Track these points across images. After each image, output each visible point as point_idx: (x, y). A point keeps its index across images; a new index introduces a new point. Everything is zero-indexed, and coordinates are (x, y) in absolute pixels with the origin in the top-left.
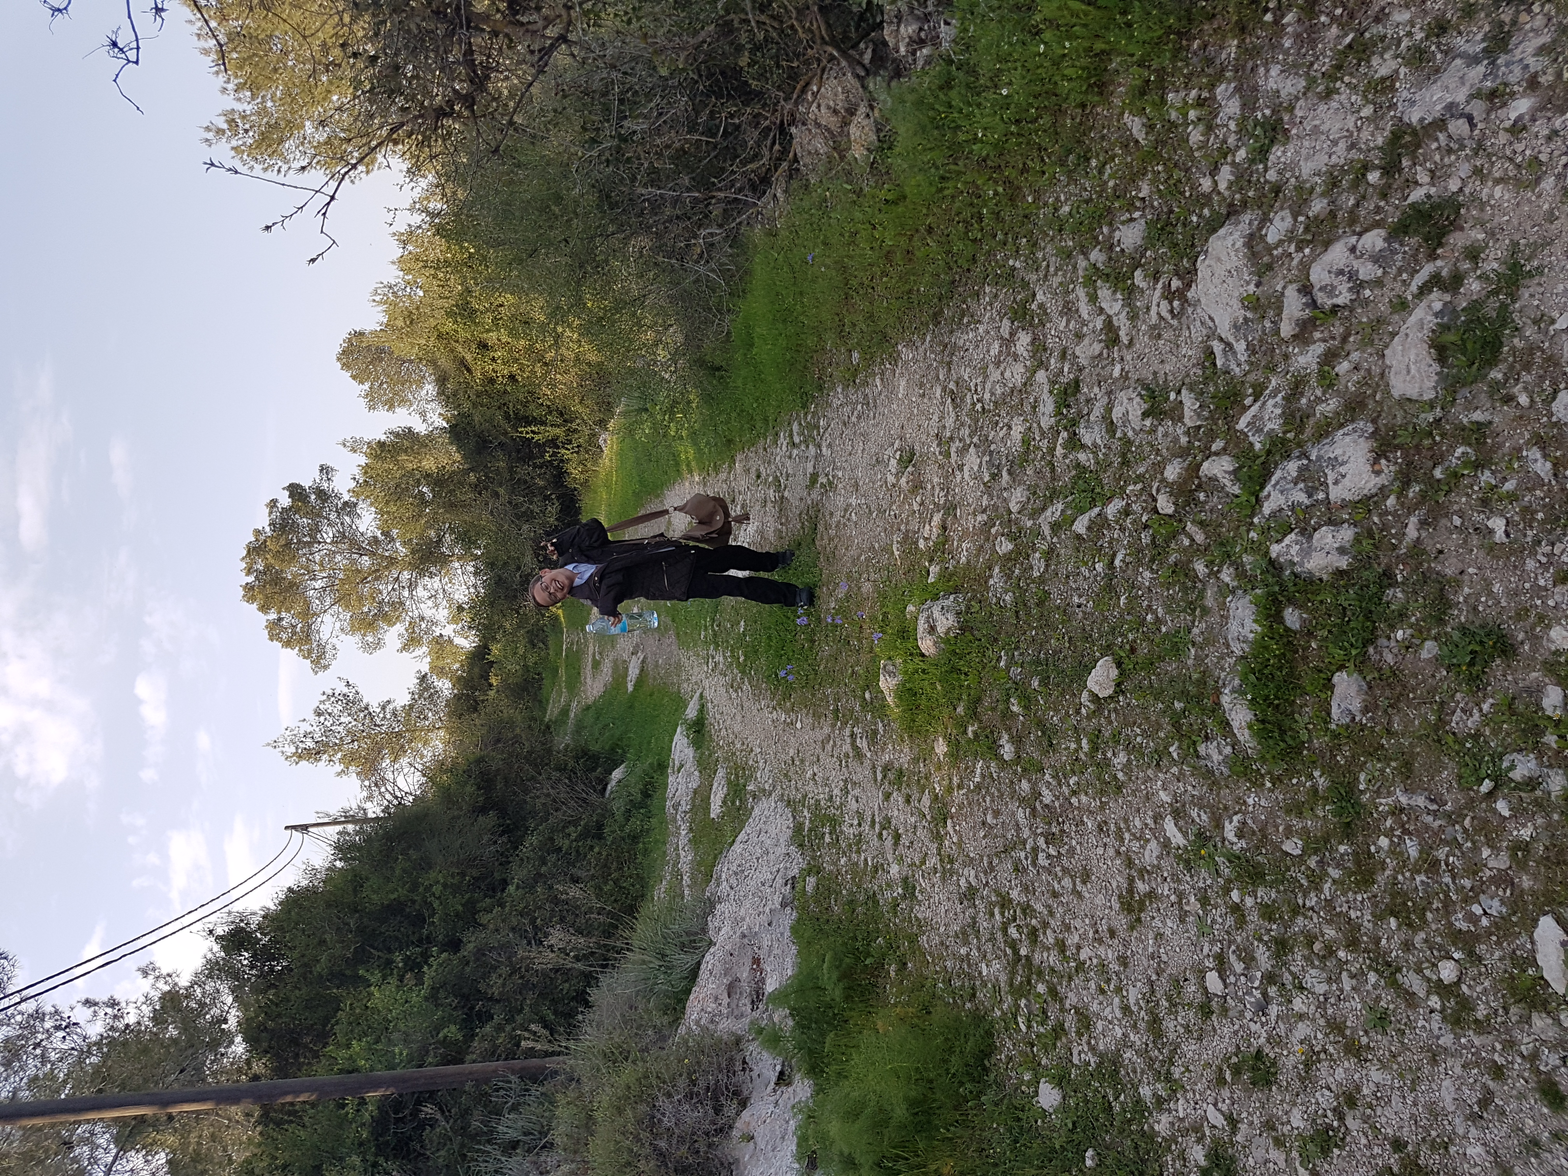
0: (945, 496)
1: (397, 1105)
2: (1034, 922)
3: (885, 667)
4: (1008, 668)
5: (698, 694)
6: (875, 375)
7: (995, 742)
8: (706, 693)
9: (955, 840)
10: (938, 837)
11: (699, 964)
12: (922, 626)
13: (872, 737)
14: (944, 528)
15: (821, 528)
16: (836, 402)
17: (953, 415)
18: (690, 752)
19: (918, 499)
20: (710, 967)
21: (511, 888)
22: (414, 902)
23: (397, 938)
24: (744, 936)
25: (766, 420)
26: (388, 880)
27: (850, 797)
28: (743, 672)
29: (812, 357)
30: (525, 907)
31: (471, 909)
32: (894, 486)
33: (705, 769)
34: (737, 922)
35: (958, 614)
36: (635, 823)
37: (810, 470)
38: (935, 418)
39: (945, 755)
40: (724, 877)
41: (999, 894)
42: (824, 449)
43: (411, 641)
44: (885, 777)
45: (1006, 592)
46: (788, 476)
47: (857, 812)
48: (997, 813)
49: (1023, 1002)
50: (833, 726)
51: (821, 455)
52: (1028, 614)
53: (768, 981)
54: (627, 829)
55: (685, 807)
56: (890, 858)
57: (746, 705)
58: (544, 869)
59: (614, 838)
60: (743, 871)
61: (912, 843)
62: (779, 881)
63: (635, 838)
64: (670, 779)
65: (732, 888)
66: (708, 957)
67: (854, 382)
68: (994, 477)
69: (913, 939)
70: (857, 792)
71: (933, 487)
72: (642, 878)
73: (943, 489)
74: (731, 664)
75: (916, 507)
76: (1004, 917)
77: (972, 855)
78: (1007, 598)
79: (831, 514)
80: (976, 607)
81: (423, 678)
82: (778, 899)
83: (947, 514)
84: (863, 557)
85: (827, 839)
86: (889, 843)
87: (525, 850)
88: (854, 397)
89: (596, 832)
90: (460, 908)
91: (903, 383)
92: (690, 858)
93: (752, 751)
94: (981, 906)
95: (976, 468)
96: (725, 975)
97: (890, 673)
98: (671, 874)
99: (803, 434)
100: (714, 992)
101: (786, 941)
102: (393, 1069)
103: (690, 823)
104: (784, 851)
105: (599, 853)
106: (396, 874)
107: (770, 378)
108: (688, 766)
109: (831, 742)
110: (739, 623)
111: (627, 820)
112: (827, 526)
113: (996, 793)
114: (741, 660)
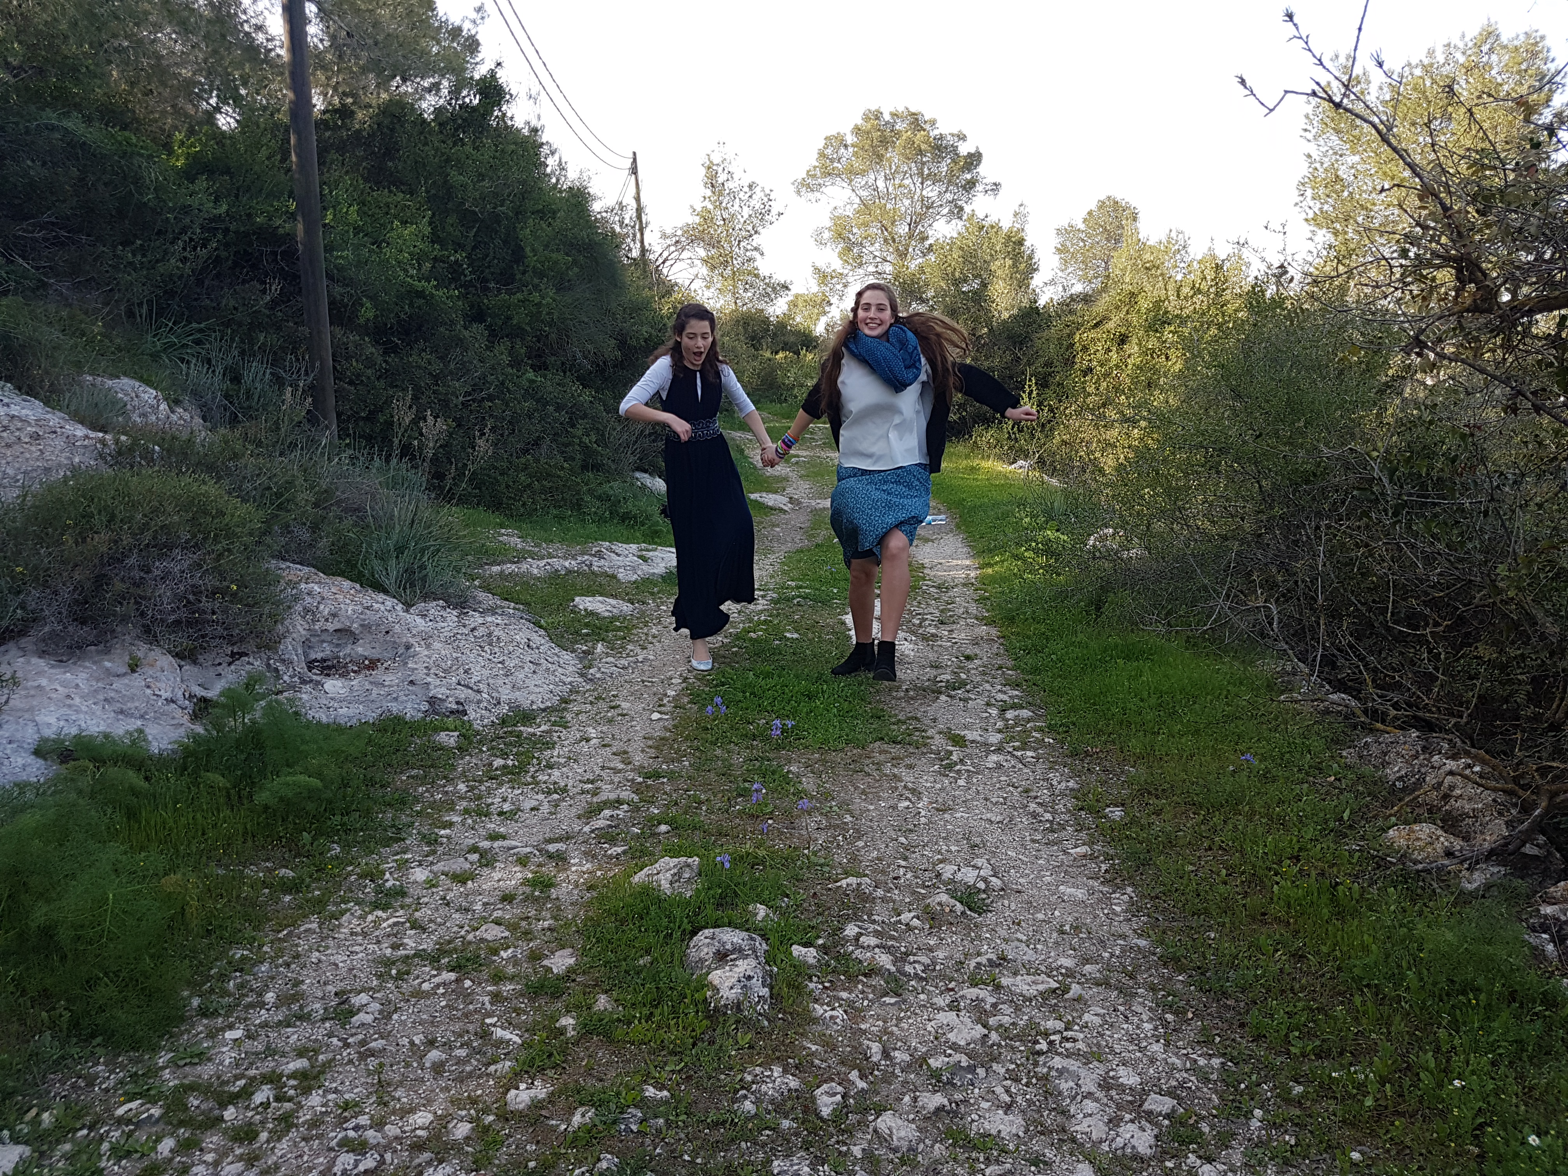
0: (916, 974)
1: (290, 255)
2: (264, 1136)
3: (689, 866)
4: (642, 1103)
6: (1091, 844)
7: (541, 1070)
9: (426, 986)
10: (433, 959)
11: (384, 591)
12: (732, 937)
13: (608, 836)
14: (869, 973)
15: (895, 750)
16: (1055, 778)
17: (1033, 991)
18: (658, 568)
19: (916, 922)
20: (376, 606)
21: (531, 375)
22: (524, 273)
23: (487, 256)
24: (408, 647)
25: (1035, 671)
26: (546, 246)
27: (541, 797)
29: (1114, 743)
30: (509, 390)
31: (516, 333)
32: (939, 875)
33: (637, 588)
34: (426, 639)
35: (738, 1006)
36: (593, 506)
37: (970, 735)
38: (1030, 955)
39: (549, 970)
40: (489, 619)
41: (329, 1065)
42: (994, 758)
43: (823, 276)
44: (550, 856)
45: (757, 1102)
46: (966, 700)
47: (519, 810)
48: (438, 1069)
49: (156, 1112)
50: (640, 770)
51: (988, 753)
52: (717, 1146)
53: (339, 683)
54: (587, 498)
55: (597, 564)
56: (439, 867)
58: (551, 408)
59: (578, 484)
60: (490, 644)
61: (448, 904)
62: (463, 694)
63: (578, 506)
64: (634, 546)
65: (473, 630)
66: (391, 602)
67: (1082, 809)
68: (936, 1077)
69: (319, 905)
70: (545, 808)
71: (931, 950)
72: (530, 515)
73: (926, 968)
74: (751, 621)
75: (906, 917)
76: (289, 1077)
77: (395, 1017)
78: (747, 1103)
79: (910, 767)
80: (745, 1038)
81: (786, 287)
82: (440, 692)
83: (890, 977)
84: (848, 818)
85: (498, 762)
86: (459, 865)
87: (576, 388)
88: (1060, 807)
89: (591, 464)
90: (515, 322)
91: (1080, 894)
92: (535, 571)
93: (644, 648)
94: (319, 1033)
95: (952, 1037)
96: (362, 625)
97: (678, 875)
98: (523, 549)
99: (1016, 724)
100: (343, 612)
101: (385, 704)
102: (326, 251)
103: (577, 572)
104: (504, 698)
105: (563, 468)
106: (554, 255)
107: (1087, 680)
108: (645, 567)
109: (621, 766)
110: (797, 631)
111: (599, 498)
112: (896, 760)
113: (467, 1069)
114: (752, 635)
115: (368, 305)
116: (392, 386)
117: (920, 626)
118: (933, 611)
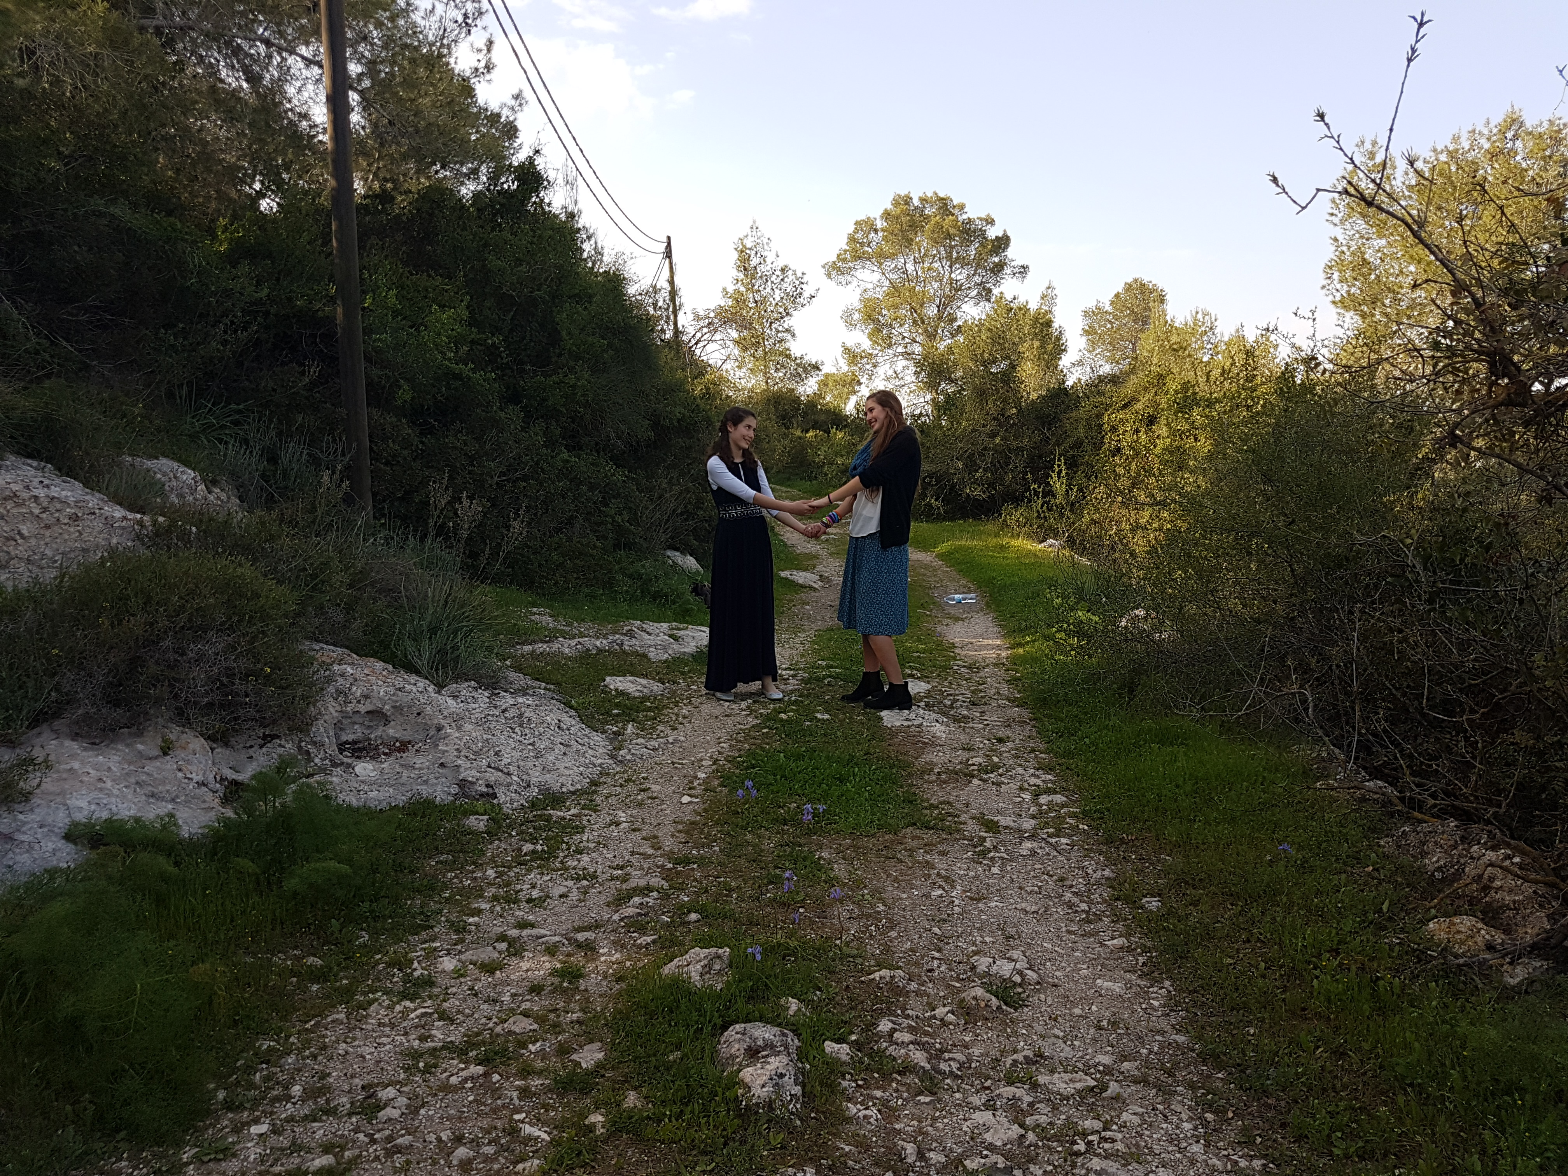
0: (951, 1072)
3: (719, 957)
6: (1128, 935)
9: (454, 1080)
10: (461, 1051)
11: (416, 672)
12: (763, 1033)
13: (637, 925)
14: (904, 1071)
15: (928, 836)
16: (1090, 865)
17: (1070, 1090)
18: (690, 648)
19: (951, 1017)
20: (408, 687)
24: (439, 729)
26: (582, 329)
27: (570, 883)
28: (768, 718)
29: (1149, 830)
31: (550, 414)
32: (973, 968)
33: (668, 667)
34: (457, 720)
35: (770, 1105)
36: (625, 585)
37: (1004, 821)
38: (1067, 1052)
39: (577, 1064)
40: (520, 700)
41: (355, 1161)
42: (1028, 844)
43: (853, 356)
44: (579, 946)
46: (998, 784)
47: (548, 897)
48: (465, 1166)
50: (670, 856)
51: (1022, 839)
53: (369, 766)
54: (619, 577)
55: (628, 644)
56: (467, 956)
57: (729, 721)
58: (584, 488)
59: (611, 562)
60: (521, 726)
61: (476, 995)
62: (493, 776)
63: (609, 584)
64: (665, 625)
65: (504, 711)
66: (423, 684)
67: (1118, 899)
69: (346, 995)
70: (574, 895)
71: (966, 1047)
72: (561, 594)
73: (961, 1066)
75: (940, 1011)
77: (422, 1112)
79: (943, 853)
80: (777, 1139)
81: (816, 367)
82: (470, 774)
83: (924, 1075)
84: (881, 907)
85: (528, 847)
86: (487, 954)
88: (1096, 897)
89: (623, 543)
91: (1117, 987)
92: (567, 651)
93: (674, 729)
94: (346, 1127)
95: (988, 1137)
96: (393, 707)
97: (708, 967)
98: (555, 628)
99: (1050, 810)
100: (375, 694)
101: (415, 787)
102: (364, 334)
103: (608, 651)
104: (534, 780)
105: (595, 547)
106: (588, 338)
107: (1121, 766)
108: (676, 646)
109: (651, 851)
110: (828, 712)
111: (631, 576)
112: (928, 847)
113: (496, 1167)
114: (783, 716)
115: (406, 387)
116: (428, 467)
117: (951, 707)
118: (964, 692)
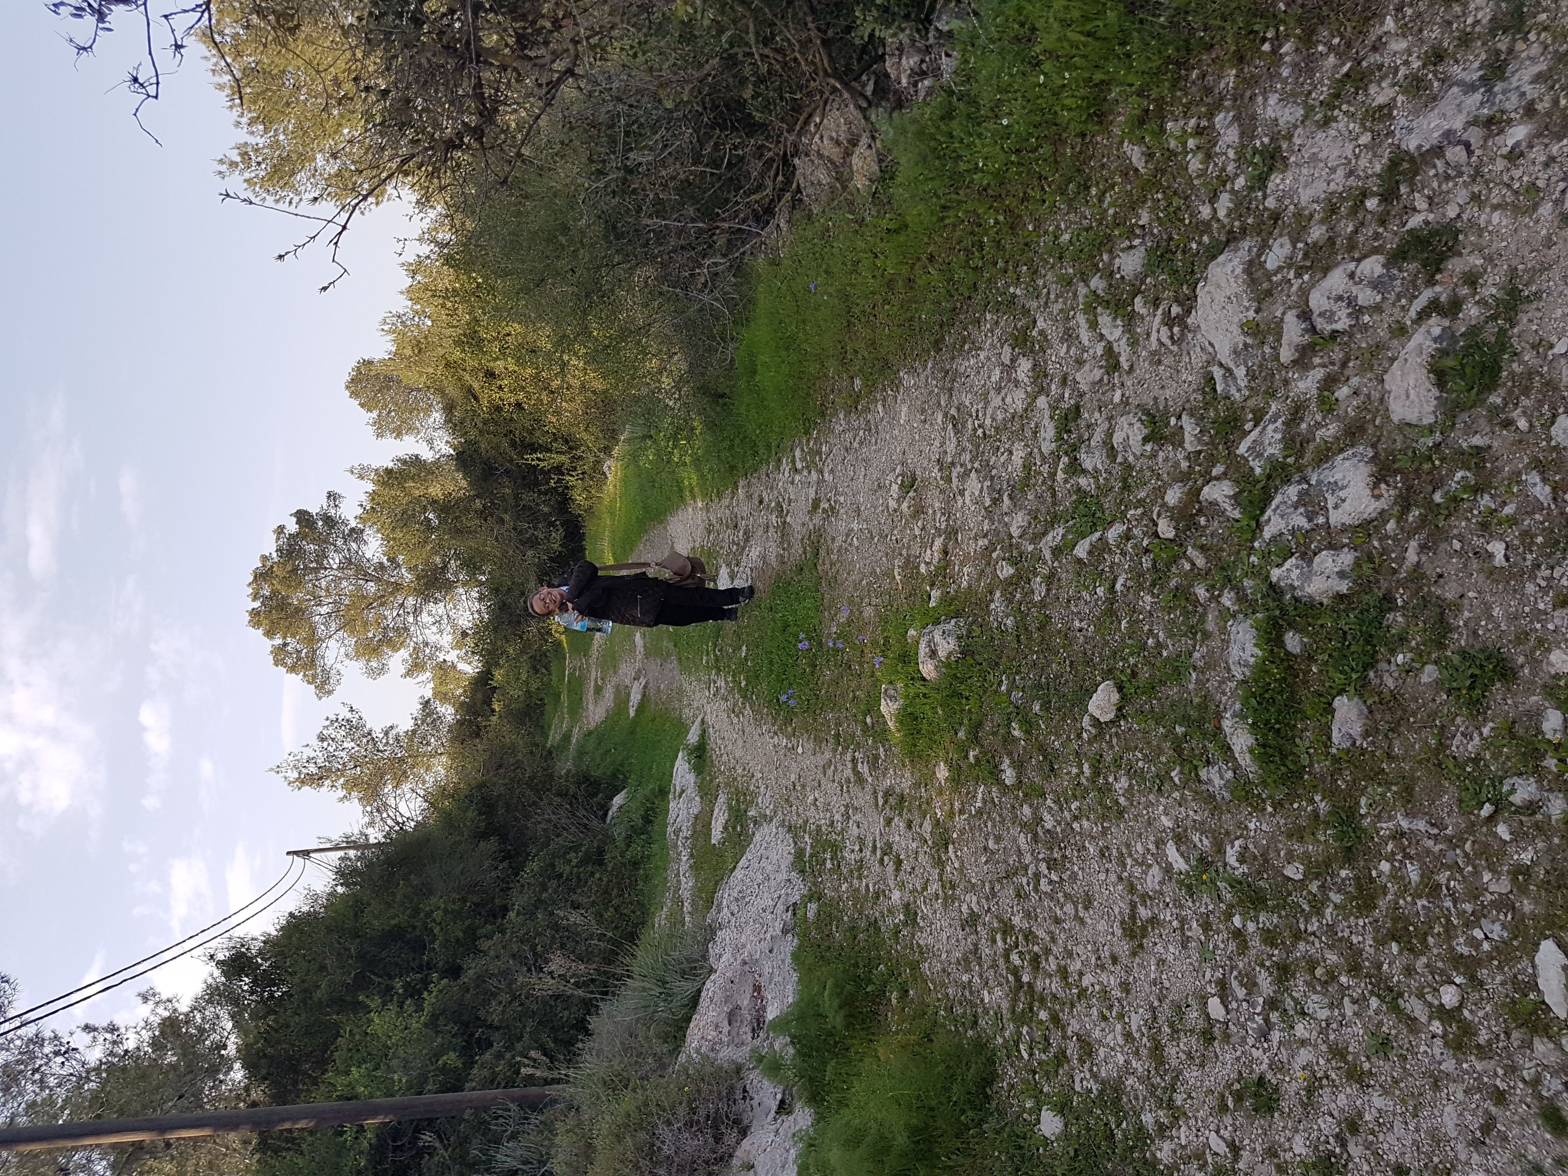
0: (947, 521)
1: (396, 1133)
2: (1036, 948)
3: (886, 691)
4: (1009, 692)
5: (699, 719)
6: (877, 401)
7: (996, 767)
8: (708, 718)
9: (957, 865)
10: (940, 863)
11: (699, 991)
12: (923, 649)
13: (874, 762)
14: (946, 553)
15: (822, 552)
16: (838, 429)
17: (954, 440)
18: (691, 778)
19: (920, 524)
20: (710, 994)
21: (512, 915)
22: (414, 928)
23: (397, 964)
24: (745, 963)
25: (768, 447)
26: (389, 905)
27: (851, 822)
28: (745, 697)
29: (814, 384)
30: (526, 934)
31: (472, 935)
32: (895, 511)
33: (706, 794)
34: (738, 949)
35: (959, 638)
36: (636, 850)
37: (812, 495)
38: (937, 443)
39: (946, 779)
40: (725, 903)
41: (1001, 921)
42: (826, 475)
43: (415, 667)
44: (886, 802)
45: (1007, 616)
46: (790, 501)
47: (859, 837)
48: (998, 839)
49: (1025, 1030)
50: (835, 750)
51: (823, 480)
52: (1029, 638)
53: (769, 1009)
54: (628, 855)
55: (686, 833)
56: (891, 883)
57: (747, 729)
58: (544, 895)
59: (615, 864)
60: (744, 898)
61: (913, 868)
62: (781, 907)
63: (636, 864)
64: (671, 804)
65: (733, 914)
66: (708, 984)
67: (856, 408)
68: (996, 501)
69: (915, 966)
70: (858, 817)
71: (934, 512)
72: (643, 905)
73: (944, 514)
74: (733, 689)
75: (917, 532)
76: (1006, 943)
77: (973, 881)
79: (833, 539)
80: (977, 631)
81: (426, 704)
82: (778, 926)
83: (948, 539)
84: (864, 582)
85: (829, 865)
86: (890, 868)
87: (526, 876)
88: (856, 423)
89: (597, 858)
90: (461, 934)
91: (905, 409)
92: (690, 884)
93: (753, 776)
94: (983, 933)
95: (977, 493)
96: (726, 1003)
97: (891, 698)
98: (672, 900)
99: (806, 459)
100: (714, 1019)
101: (787, 968)
102: (392, 1096)
103: (692, 849)
104: (785, 877)
105: (600, 879)
106: (398, 899)
107: (773, 405)
108: (689, 791)
109: (833, 767)
110: (741, 648)
111: (628, 845)
112: (829, 551)
113: (998, 818)
114: (743, 685)
117: (738, 545)
118: (727, 535)
